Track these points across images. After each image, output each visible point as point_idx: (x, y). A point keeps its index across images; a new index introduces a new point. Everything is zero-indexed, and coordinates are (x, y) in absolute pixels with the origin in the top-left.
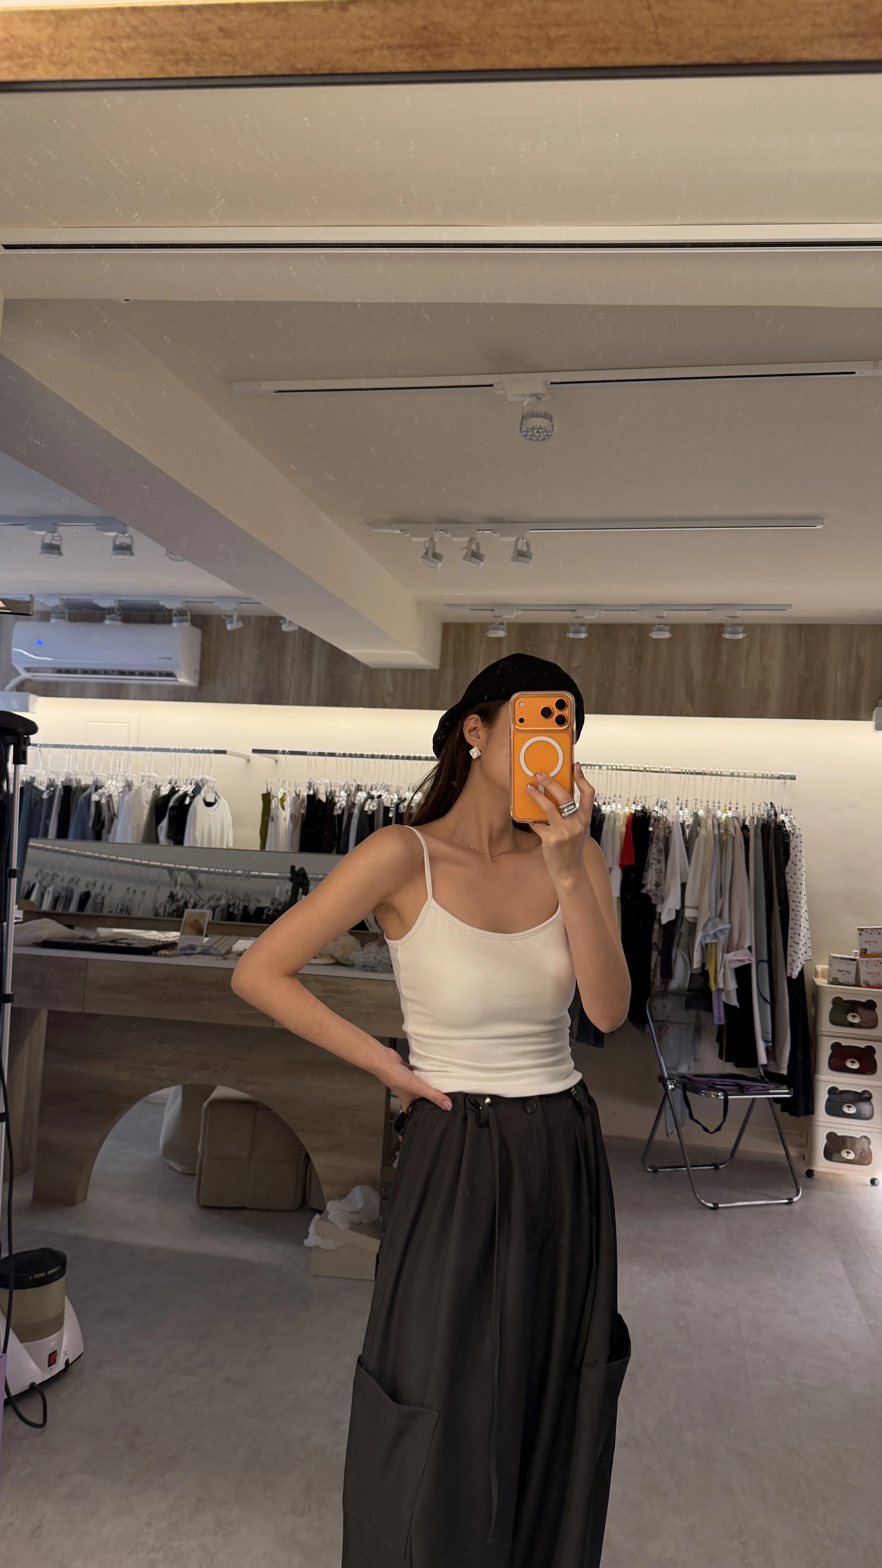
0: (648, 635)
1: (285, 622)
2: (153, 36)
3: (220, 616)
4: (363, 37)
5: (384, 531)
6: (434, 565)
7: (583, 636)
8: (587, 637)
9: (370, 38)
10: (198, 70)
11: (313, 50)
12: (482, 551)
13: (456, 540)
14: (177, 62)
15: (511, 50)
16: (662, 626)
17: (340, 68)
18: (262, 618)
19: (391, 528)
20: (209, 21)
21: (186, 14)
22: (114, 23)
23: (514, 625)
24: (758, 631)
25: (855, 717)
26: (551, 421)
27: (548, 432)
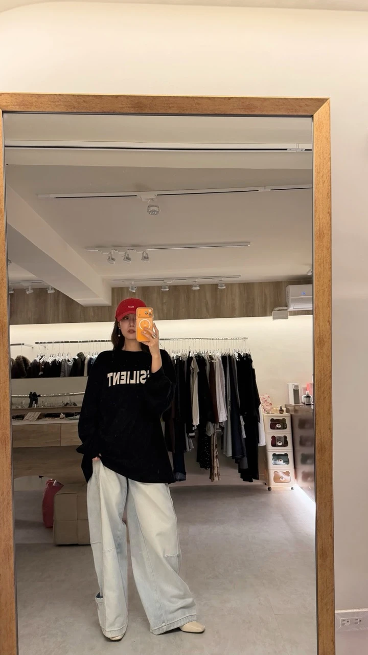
0: (191, 289)
1: (49, 289)
2: (65, 102)
4: (122, 104)
5: (91, 250)
6: (112, 263)
7: (167, 290)
9: (124, 105)
12: (130, 257)
13: (120, 253)
16: (196, 285)
18: (37, 289)
19: (94, 249)
20: (80, 99)
22: (54, 98)
23: (139, 287)
24: (230, 286)
25: (265, 315)
26: (158, 208)
27: (157, 211)
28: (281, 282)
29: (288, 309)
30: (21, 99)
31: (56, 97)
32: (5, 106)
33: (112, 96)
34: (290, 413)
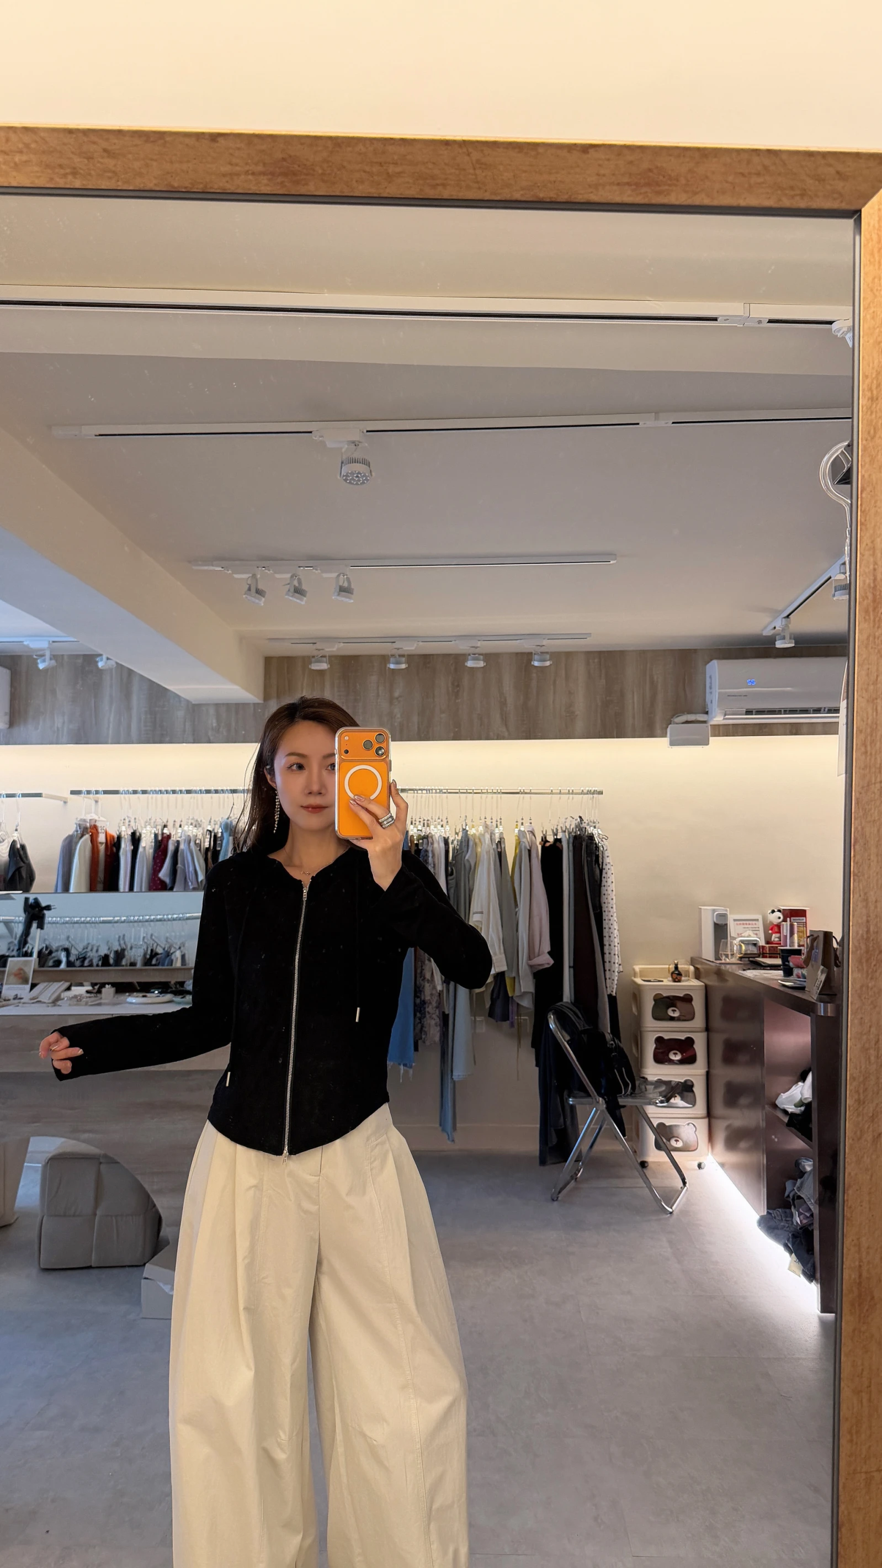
0: (464, 663)
1: (102, 660)
2: (44, 152)
3: (31, 656)
4: (231, 164)
5: (206, 568)
6: (257, 601)
7: (403, 666)
8: (406, 668)
9: (237, 165)
10: (84, 182)
11: (188, 172)
12: (304, 587)
13: (278, 576)
14: (65, 175)
15: (357, 181)
16: (477, 655)
17: (211, 188)
18: (77, 656)
19: (213, 566)
20: (94, 143)
21: (74, 136)
23: (336, 657)
24: (563, 658)
25: (651, 734)
26: (369, 467)
27: (366, 477)
28: (695, 651)
29: (712, 719)
34: (703, 980)
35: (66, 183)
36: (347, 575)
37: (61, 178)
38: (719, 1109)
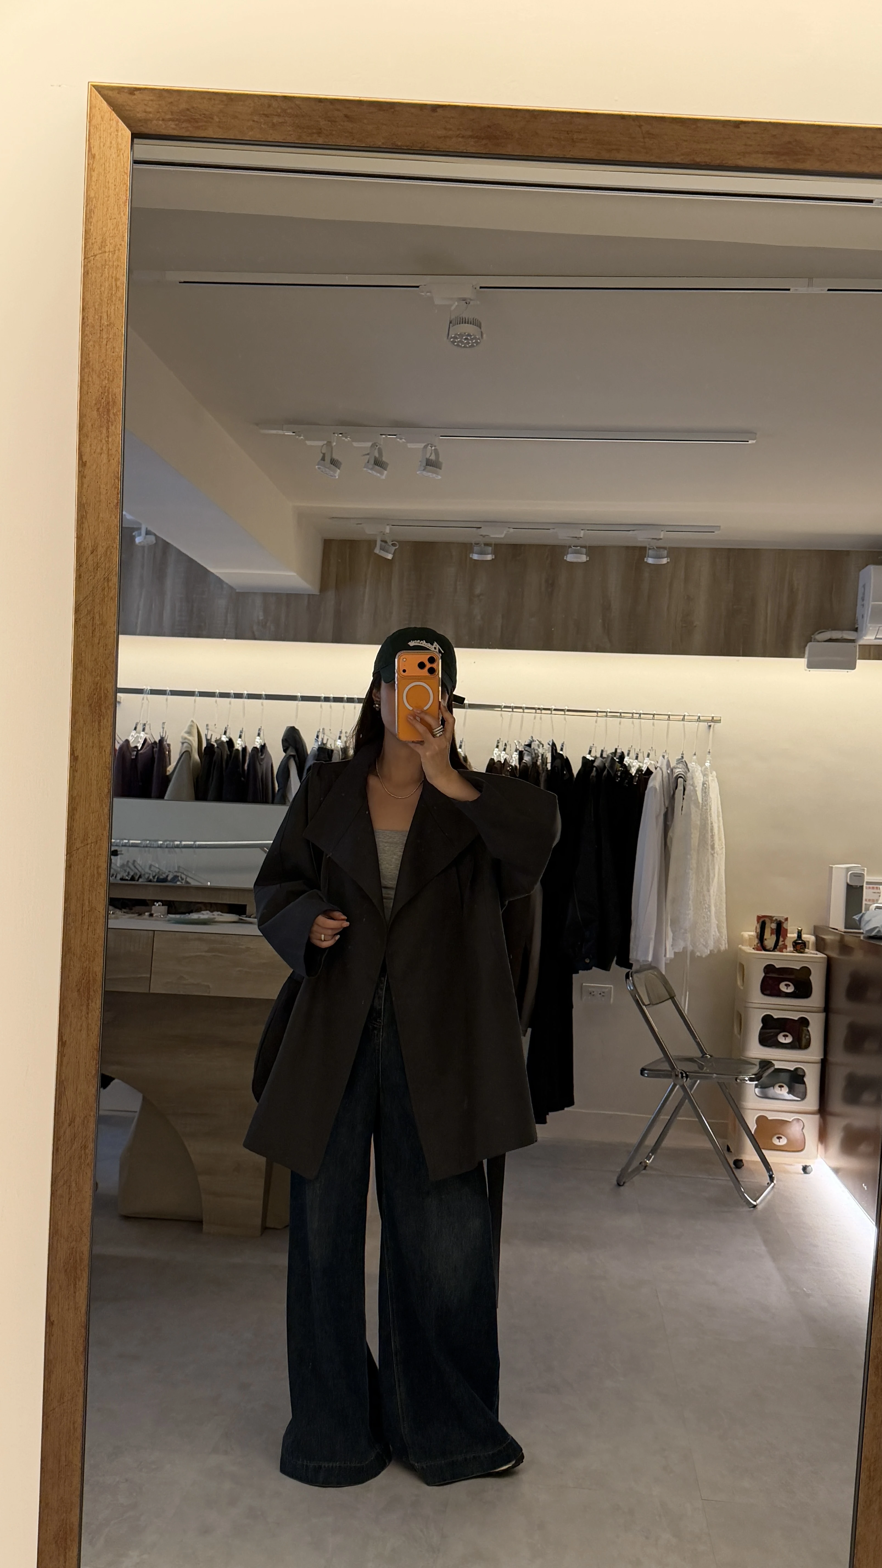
0: (563, 557)
1: (139, 534)
2: (297, 116)
4: (445, 129)
5: (274, 432)
6: (330, 472)
7: (489, 557)
8: (493, 559)
9: (450, 130)
11: (410, 134)
12: (384, 459)
13: (356, 444)
15: (547, 144)
16: (579, 548)
17: (428, 147)
19: (282, 430)
20: (338, 110)
21: (322, 104)
22: (269, 106)
24: (684, 556)
25: (785, 654)
26: (480, 328)
27: (475, 338)
28: (849, 553)
29: (860, 640)
30: (183, 106)
31: (275, 104)
32: (140, 121)
33: (422, 107)
34: (826, 952)
35: (311, 140)
36: (435, 446)
37: (308, 136)
38: (836, 1103)
